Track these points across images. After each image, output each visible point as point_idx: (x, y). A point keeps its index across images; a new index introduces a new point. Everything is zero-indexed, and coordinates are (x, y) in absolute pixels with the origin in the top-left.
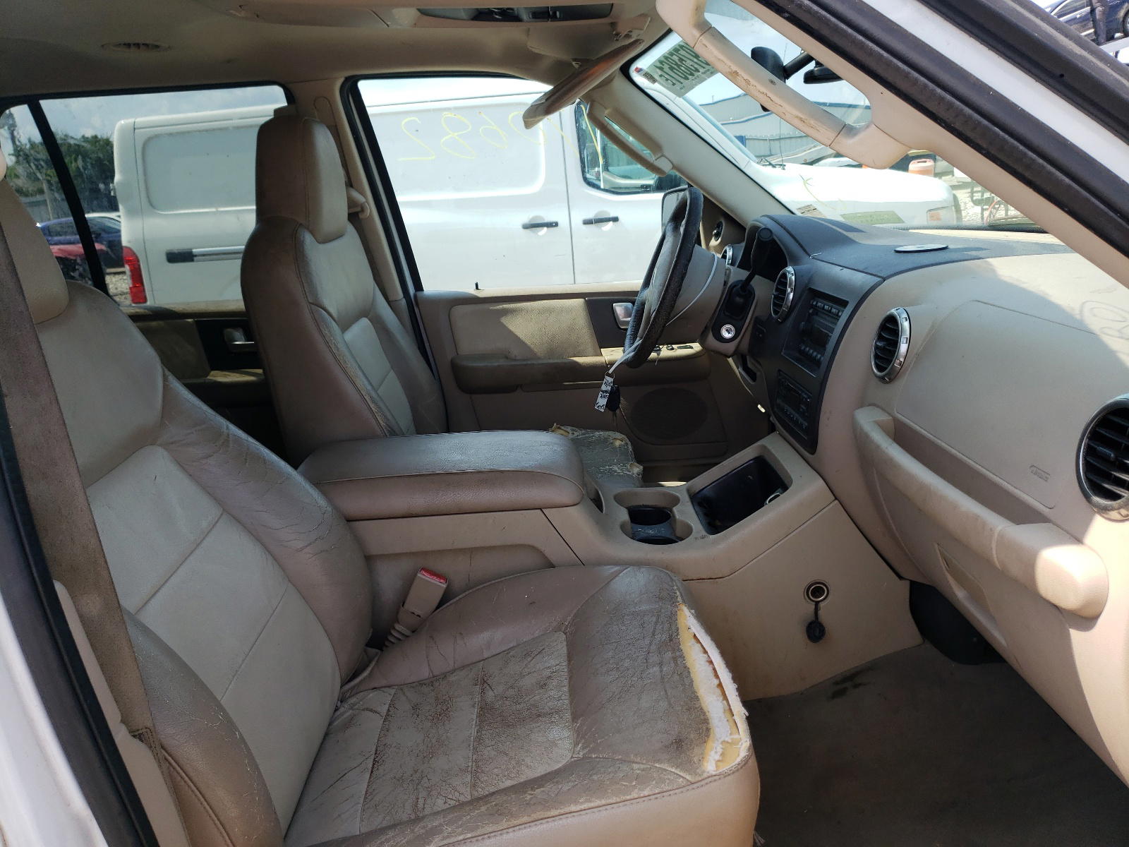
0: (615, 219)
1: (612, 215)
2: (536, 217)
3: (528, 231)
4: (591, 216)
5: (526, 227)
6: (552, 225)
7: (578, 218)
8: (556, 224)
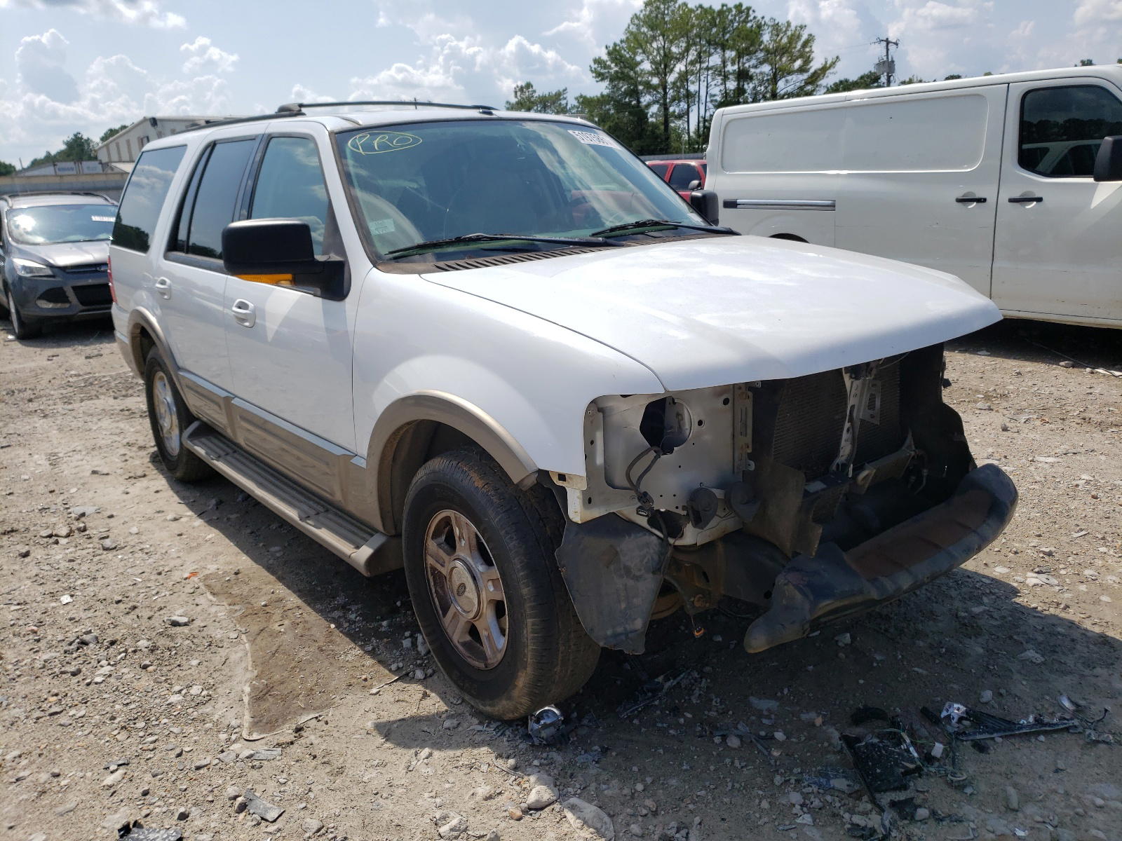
0: (1039, 200)
1: (1038, 195)
2: (968, 193)
3: (960, 204)
4: (1017, 195)
5: (959, 201)
6: (981, 200)
7: (1004, 197)
8: (985, 200)
